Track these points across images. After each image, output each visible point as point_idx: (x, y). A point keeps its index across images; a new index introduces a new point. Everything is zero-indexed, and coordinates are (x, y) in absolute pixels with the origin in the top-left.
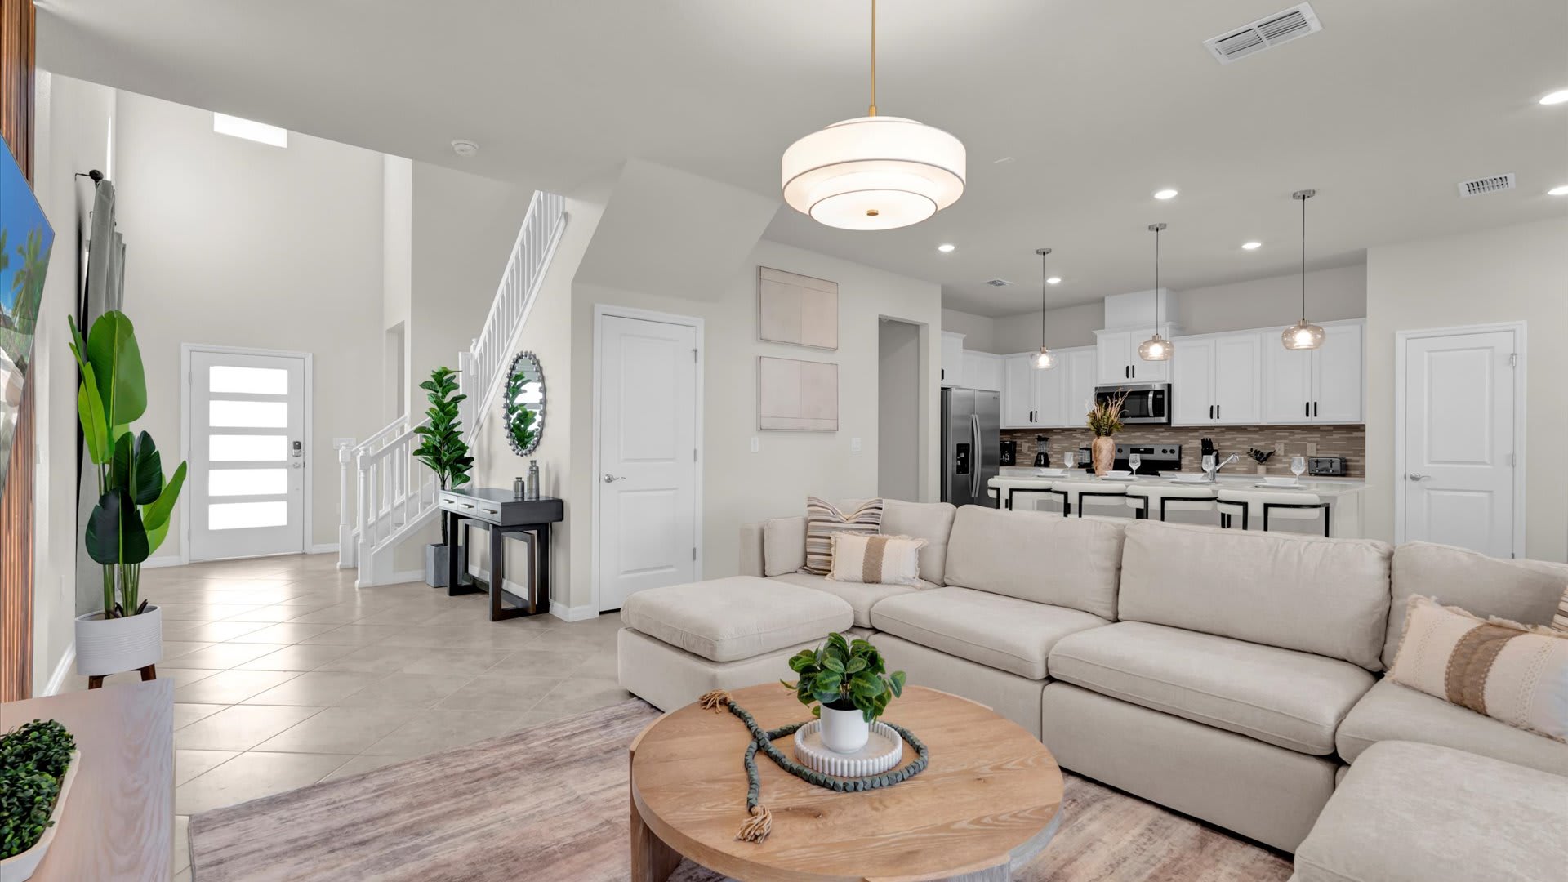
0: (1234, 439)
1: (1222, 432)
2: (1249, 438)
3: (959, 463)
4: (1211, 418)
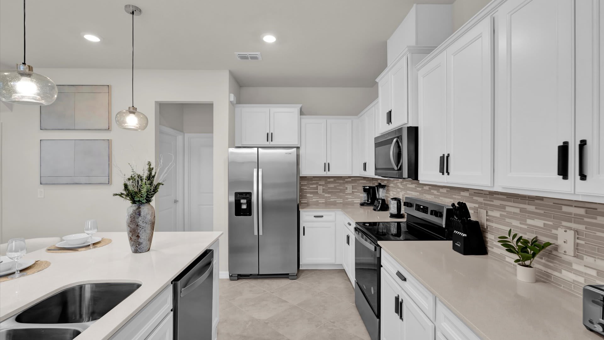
3: (244, 207)
4: (442, 173)
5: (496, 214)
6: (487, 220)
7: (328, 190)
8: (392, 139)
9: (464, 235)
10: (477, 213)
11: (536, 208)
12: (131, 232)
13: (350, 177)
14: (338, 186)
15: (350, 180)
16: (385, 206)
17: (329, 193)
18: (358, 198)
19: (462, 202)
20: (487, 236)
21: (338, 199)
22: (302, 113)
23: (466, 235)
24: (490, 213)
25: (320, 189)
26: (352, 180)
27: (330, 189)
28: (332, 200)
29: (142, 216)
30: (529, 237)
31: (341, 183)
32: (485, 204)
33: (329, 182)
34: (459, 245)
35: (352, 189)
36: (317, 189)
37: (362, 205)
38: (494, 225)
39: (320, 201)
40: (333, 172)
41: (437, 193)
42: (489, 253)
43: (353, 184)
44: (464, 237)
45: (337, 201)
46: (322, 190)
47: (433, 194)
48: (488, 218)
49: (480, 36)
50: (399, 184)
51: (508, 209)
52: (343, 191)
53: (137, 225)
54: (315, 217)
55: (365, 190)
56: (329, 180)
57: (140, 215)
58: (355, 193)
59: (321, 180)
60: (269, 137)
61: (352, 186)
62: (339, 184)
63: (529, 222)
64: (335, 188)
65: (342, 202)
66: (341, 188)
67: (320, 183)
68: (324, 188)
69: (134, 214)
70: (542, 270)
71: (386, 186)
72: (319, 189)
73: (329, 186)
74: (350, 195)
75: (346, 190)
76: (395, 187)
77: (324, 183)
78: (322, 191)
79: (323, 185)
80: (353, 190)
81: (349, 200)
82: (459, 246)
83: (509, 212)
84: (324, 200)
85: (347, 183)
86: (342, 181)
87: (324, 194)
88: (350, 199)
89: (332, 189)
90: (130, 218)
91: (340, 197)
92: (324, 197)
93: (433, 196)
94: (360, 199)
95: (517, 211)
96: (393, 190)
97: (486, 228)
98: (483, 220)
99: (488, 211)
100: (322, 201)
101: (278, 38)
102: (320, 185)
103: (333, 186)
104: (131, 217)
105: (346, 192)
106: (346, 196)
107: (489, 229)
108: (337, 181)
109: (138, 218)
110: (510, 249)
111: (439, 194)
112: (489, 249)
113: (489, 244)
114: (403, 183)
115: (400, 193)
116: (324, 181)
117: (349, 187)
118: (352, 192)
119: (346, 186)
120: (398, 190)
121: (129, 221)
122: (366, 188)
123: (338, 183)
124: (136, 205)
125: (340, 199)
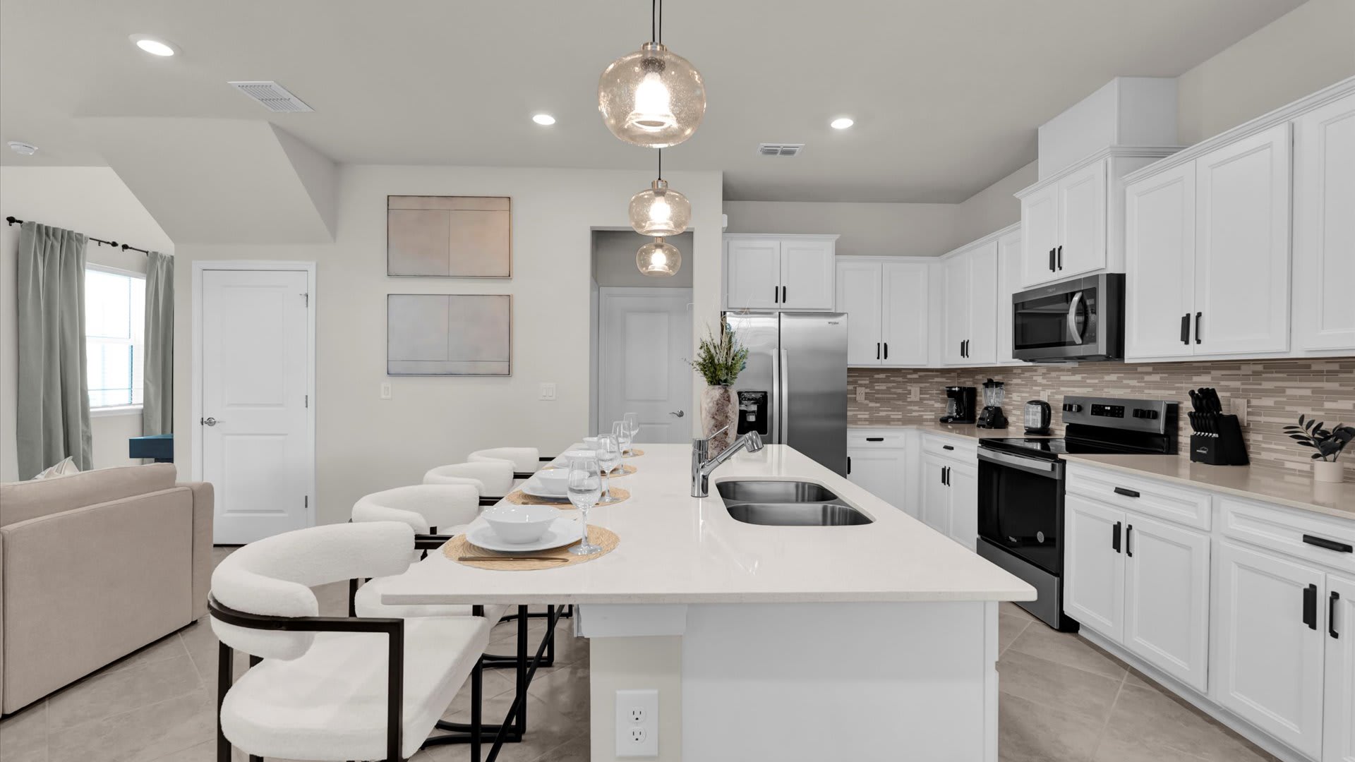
0: (1281, 391)
1: (1255, 373)
2: (1315, 391)
3: (752, 418)
4: (1184, 342)
5: (1268, 402)
6: (1249, 413)
7: (876, 396)
8: (1073, 294)
9: (1215, 435)
10: (1229, 405)
11: (1341, 385)
12: (716, 427)
13: (916, 371)
14: (894, 387)
15: (915, 376)
16: (1002, 419)
17: (877, 400)
18: (931, 411)
19: (1208, 389)
20: (1247, 438)
21: (894, 411)
22: (840, 250)
23: (1217, 436)
24: (1254, 402)
25: (861, 392)
26: (920, 376)
27: (878, 394)
28: (882, 414)
29: (732, 402)
30: (1329, 426)
31: (900, 382)
32: (1244, 390)
33: (878, 381)
34: (1205, 452)
35: (920, 394)
36: (856, 394)
37: (944, 421)
38: (1262, 419)
39: (859, 416)
40: (893, 362)
41: (1139, 384)
42: (1251, 463)
43: (923, 385)
44: (1215, 438)
45: (892, 417)
46: (864, 394)
47: (1128, 387)
48: (1250, 410)
49: (1269, 145)
50: (1039, 379)
51: (1289, 392)
52: (903, 397)
53: (727, 417)
54: (868, 439)
55: (951, 393)
56: (876, 376)
57: (729, 401)
58: (925, 402)
59: (862, 377)
60: (781, 294)
61: (921, 388)
62: (894, 384)
63: (1328, 405)
64: (888, 390)
65: (900, 417)
66: (900, 391)
67: (859, 382)
68: (868, 390)
69: (722, 400)
70: (1349, 469)
71: (1002, 383)
72: (857, 392)
73: (876, 388)
74: (914, 406)
75: (909, 396)
76: (1026, 385)
77: (867, 382)
78: (863, 396)
79: (866, 386)
80: (922, 396)
81: (914, 414)
82: (1204, 454)
83: (1294, 397)
84: (867, 413)
85: (911, 382)
86: (900, 379)
87: (867, 402)
88: (915, 411)
89: (882, 394)
90: (715, 406)
91: (895, 409)
92: (866, 408)
93: (1129, 390)
94: (933, 413)
95: (1308, 392)
96: (1022, 389)
97: (1246, 425)
98: (1243, 415)
99: (1251, 400)
100: (865, 415)
101: (857, 121)
102: (861, 385)
103: (884, 388)
104: (717, 404)
105: (909, 400)
106: (909, 408)
107: (1251, 427)
108: (892, 379)
109: (727, 406)
110: (1305, 442)
111: (1143, 384)
112: (1252, 456)
113: (1252, 449)
114: (1048, 376)
115: (1042, 393)
116: (868, 379)
117: (915, 391)
118: (921, 399)
119: (909, 388)
120: (1035, 388)
121: (714, 410)
122: (954, 389)
123: (894, 382)
124: (720, 386)
125: (898, 411)
